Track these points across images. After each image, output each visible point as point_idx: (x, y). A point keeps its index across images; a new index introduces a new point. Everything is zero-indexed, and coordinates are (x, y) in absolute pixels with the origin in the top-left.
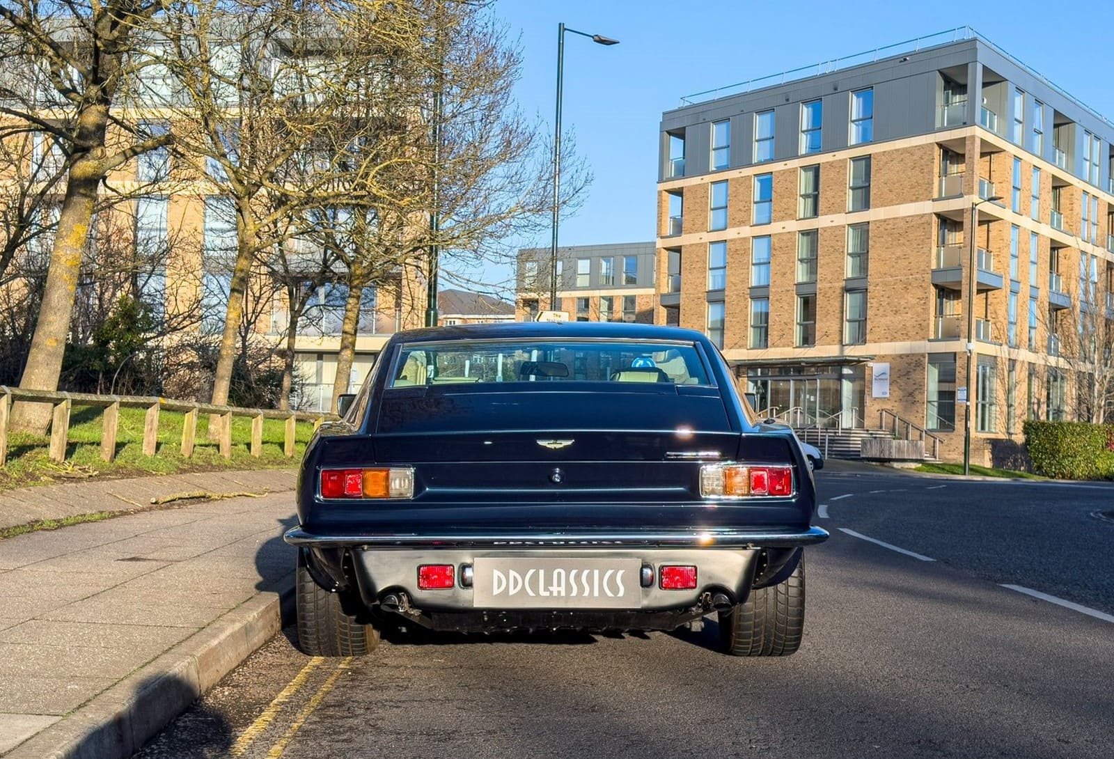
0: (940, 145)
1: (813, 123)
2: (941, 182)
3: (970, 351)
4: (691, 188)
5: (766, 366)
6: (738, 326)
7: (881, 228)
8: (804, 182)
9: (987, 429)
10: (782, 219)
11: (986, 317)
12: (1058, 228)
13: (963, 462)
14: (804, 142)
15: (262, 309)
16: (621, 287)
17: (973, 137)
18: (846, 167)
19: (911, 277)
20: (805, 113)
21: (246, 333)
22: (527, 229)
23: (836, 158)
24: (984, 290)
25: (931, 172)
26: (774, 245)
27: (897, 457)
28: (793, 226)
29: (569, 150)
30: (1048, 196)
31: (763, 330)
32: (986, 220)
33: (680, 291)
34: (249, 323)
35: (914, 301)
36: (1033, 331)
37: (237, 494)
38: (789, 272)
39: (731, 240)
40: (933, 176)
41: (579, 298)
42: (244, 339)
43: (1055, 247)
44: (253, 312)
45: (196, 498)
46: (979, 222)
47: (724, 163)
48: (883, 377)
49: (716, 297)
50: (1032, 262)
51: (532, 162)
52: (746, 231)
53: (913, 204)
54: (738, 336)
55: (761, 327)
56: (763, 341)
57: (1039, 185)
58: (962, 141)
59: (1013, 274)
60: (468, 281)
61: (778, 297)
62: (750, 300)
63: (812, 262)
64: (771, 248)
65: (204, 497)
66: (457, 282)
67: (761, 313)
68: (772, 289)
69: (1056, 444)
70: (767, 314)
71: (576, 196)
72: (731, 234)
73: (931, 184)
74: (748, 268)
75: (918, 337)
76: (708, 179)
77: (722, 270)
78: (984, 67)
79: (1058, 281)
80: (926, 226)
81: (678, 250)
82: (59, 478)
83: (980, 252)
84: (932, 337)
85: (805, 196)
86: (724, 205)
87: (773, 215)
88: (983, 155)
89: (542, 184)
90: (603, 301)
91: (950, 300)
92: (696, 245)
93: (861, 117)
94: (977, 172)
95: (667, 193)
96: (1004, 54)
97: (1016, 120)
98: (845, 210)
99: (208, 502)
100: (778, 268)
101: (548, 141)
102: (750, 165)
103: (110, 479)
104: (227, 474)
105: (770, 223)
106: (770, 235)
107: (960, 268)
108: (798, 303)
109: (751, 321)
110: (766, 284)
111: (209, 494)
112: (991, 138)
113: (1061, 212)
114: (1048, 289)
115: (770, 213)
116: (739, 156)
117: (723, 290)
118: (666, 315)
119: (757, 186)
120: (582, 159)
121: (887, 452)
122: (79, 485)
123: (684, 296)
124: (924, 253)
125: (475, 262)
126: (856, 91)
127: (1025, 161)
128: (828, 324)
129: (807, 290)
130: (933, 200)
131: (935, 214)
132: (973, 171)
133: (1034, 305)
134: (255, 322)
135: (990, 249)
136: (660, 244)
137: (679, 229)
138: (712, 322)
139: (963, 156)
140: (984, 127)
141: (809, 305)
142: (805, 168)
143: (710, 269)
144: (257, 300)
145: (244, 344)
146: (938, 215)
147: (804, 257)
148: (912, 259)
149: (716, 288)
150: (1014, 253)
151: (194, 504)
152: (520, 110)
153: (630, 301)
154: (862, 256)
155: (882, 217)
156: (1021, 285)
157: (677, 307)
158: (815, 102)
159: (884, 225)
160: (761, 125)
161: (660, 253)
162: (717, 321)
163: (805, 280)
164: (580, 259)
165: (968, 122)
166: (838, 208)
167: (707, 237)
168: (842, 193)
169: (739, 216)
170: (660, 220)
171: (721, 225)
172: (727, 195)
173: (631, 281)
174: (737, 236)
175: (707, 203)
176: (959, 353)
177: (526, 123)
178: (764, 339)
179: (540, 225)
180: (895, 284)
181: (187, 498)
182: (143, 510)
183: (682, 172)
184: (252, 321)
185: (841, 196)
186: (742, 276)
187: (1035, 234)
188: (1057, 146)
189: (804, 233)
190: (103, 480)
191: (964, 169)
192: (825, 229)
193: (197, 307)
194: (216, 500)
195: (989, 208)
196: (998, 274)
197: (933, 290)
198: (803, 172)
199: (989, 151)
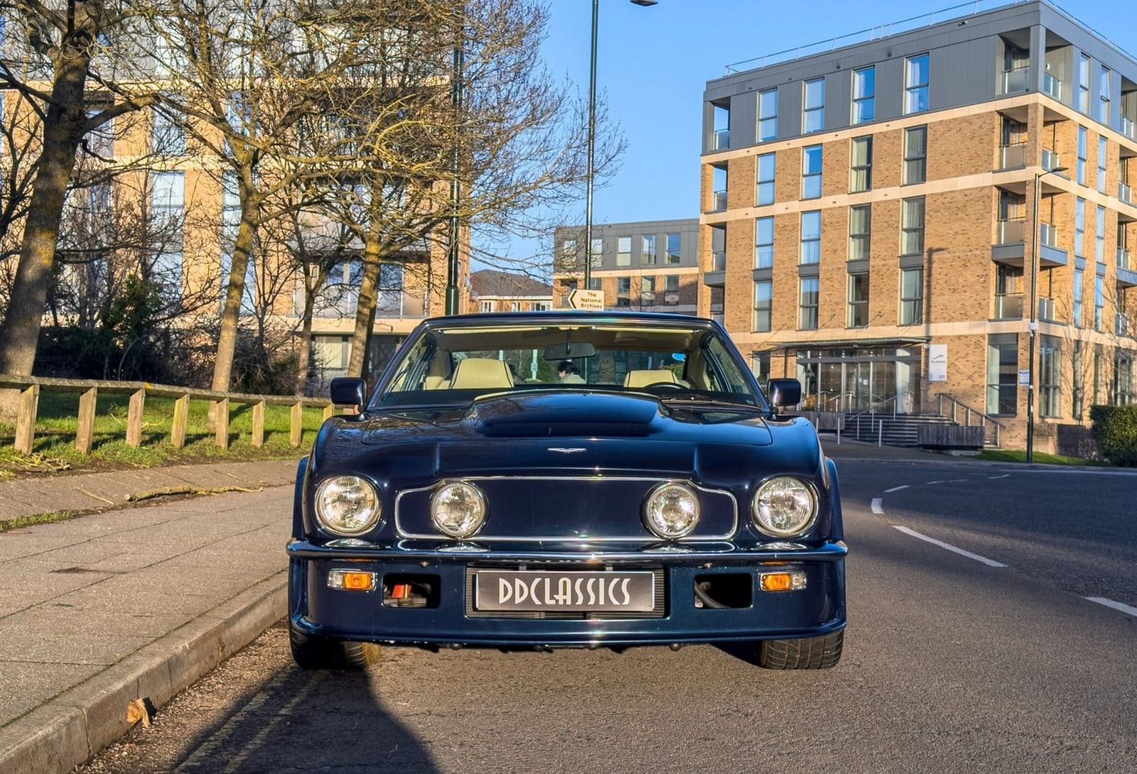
0: (1000, 113)
1: (866, 92)
2: (1001, 152)
3: (1033, 331)
4: (735, 161)
5: (815, 348)
6: (786, 307)
7: (938, 203)
8: (856, 154)
9: (1051, 415)
10: (832, 193)
11: (1050, 295)
12: (1126, 201)
13: (1026, 449)
14: (856, 111)
15: (280, 289)
16: (664, 267)
17: (1036, 105)
18: (900, 138)
19: (969, 253)
20: (858, 81)
21: (264, 314)
22: (556, 201)
23: (889, 129)
24: (1047, 266)
25: (991, 142)
26: (824, 220)
27: (956, 444)
28: (844, 200)
29: (601, 114)
30: (1116, 168)
31: (813, 310)
32: (1050, 192)
33: (724, 269)
34: (266, 304)
35: (974, 279)
36: (1100, 311)
37: (227, 488)
38: (840, 249)
39: (779, 216)
40: (993, 146)
41: (619, 278)
42: (261, 321)
43: (1123, 220)
44: (271, 292)
45: (180, 493)
46: (1043, 194)
47: (772, 134)
48: (939, 359)
49: (764, 276)
50: (1098, 237)
51: (562, 126)
52: (795, 206)
53: (972, 176)
54: (786, 317)
55: (810, 308)
56: (813, 323)
57: (1106, 155)
58: (1025, 109)
59: (1079, 250)
60: (493, 256)
61: (828, 275)
62: (798, 278)
63: (865, 238)
64: (822, 224)
65: (189, 492)
66: (481, 258)
67: (811, 293)
68: (822, 267)
69: (1125, 430)
70: (817, 294)
71: (609, 164)
72: (779, 209)
73: (991, 155)
74: (797, 245)
75: (977, 317)
76: (754, 151)
77: (770, 247)
78: (1048, 31)
79: (1126, 257)
80: (985, 199)
81: (722, 226)
82: (23, 472)
83: (1043, 227)
84: (992, 317)
85: (857, 169)
86: (772, 179)
87: (823, 189)
88: (1046, 123)
89: (571, 152)
90: (644, 281)
91: (1011, 276)
92: (742, 220)
93: (918, 84)
94: (1040, 142)
95: (711, 167)
96: (1068, 17)
97: (1082, 87)
98: (899, 184)
99: (193, 498)
100: (828, 245)
101: (579, 105)
102: (799, 136)
103: (83, 473)
104: (221, 466)
105: (820, 197)
106: (820, 210)
107: (1021, 243)
108: (849, 282)
109: (800, 300)
110: (816, 261)
111: (194, 489)
112: (1055, 106)
113: (1129, 184)
114: (1115, 265)
115: (821, 186)
116: (788, 126)
117: (771, 268)
118: (710, 295)
119: (806, 158)
120: (615, 124)
121: (945, 439)
122: (43, 480)
123: (730, 275)
124: (984, 228)
125: (502, 237)
126: (912, 57)
127: (1092, 131)
128: (882, 304)
129: (858, 268)
130: (993, 172)
131: (995, 186)
132: (1035, 140)
133: (1101, 283)
134: (272, 303)
135: (1054, 224)
136: (704, 220)
137: (723, 204)
138: (759, 303)
139: (1025, 125)
140: (1046, 93)
141: (861, 283)
142: (857, 139)
143: (757, 246)
144: (275, 280)
145: (261, 325)
146: (998, 187)
147: (857, 232)
148: (970, 234)
149: (763, 267)
150: (1080, 228)
151: (176, 500)
152: (548, 73)
153: (673, 280)
154: (918, 231)
155: (940, 191)
156: (1087, 262)
157: (722, 286)
158: (867, 68)
159: (942, 199)
160: (811, 94)
161: (703, 229)
162: (764, 302)
163: (857, 258)
164: (620, 236)
165: (1031, 89)
166: (893, 181)
167: (753, 213)
168: (896, 166)
169: (788, 189)
170: (704, 195)
171: (769, 200)
172: (775, 168)
173: (675, 260)
174: (785, 212)
175: (753, 177)
176: (1022, 333)
177: (555, 86)
178: (814, 321)
179: (570, 196)
180: (953, 261)
181: (168, 494)
182: (114, 508)
183: (727, 144)
184: (269, 302)
185: (895, 169)
186: (790, 253)
187: (1101, 207)
188: (1125, 114)
189: (856, 208)
190: (75, 474)
191: (1026, 138)
192: (878, 203)
193: (210, 287)
194: (203, 495)
195: (1054, 180)
196: (1063, 250)
197: (993, 267)
198: (855, 143)
199: (1052, 119)
